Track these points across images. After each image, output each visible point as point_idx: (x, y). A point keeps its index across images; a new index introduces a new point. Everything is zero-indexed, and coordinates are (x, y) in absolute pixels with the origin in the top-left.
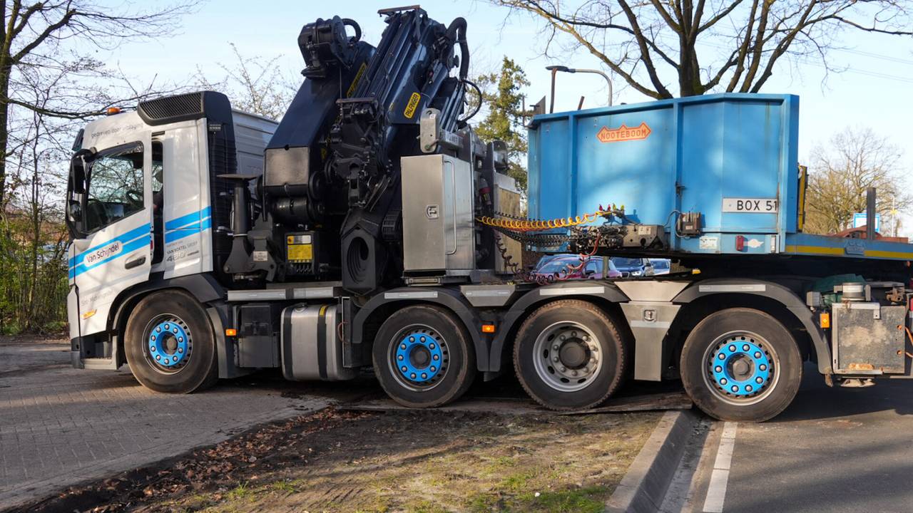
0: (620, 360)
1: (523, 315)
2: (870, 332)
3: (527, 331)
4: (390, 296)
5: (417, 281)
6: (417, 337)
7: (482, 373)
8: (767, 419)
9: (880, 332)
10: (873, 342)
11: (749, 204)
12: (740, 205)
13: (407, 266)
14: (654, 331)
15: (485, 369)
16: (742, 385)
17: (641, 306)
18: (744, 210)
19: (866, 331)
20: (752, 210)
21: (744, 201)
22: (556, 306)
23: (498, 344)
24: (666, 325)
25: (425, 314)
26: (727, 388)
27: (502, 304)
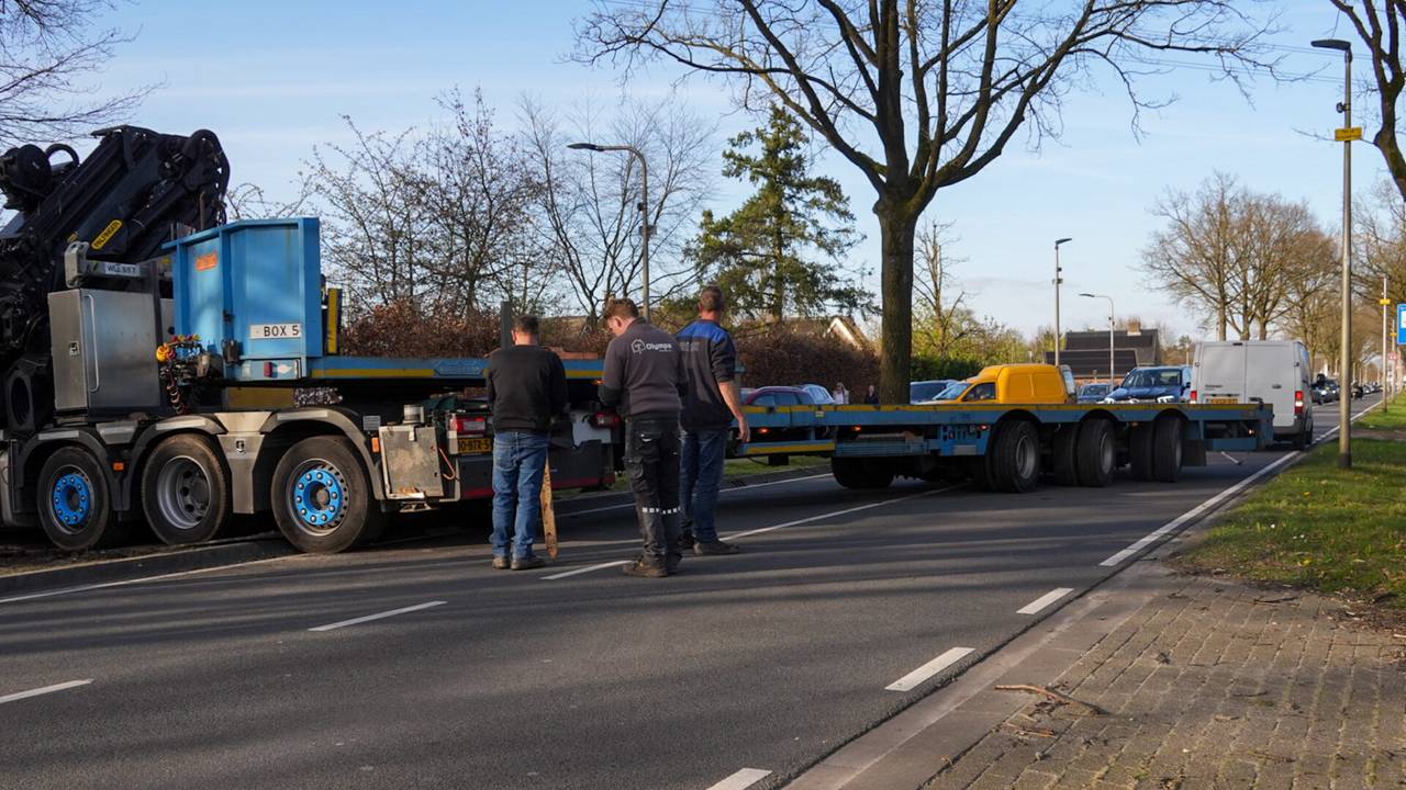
0: (223, 494)
1: (144, 451)
2: (411, 454)
3: (151, 468)
4: (43, 437)
5: (67, 420)
6: (69, 479)
7: (116, 513)
8: (344, 548)
9: (418, 453)
10: (414, 465)
11: (275, 330)
12: (266, 331)
13: (59, 405)
14: (247, 462)
15: (119, 509)
16: (319, 516)
17: (234, 438)
18: (272, 336)
19: (407, 453)
20: (279, 336)
21: (271, 327)
22: (172, 440)
23: (127, 481)
24: (254, 456)
25: (74, 454)
26: (308, 518)
27: (128, 441)
